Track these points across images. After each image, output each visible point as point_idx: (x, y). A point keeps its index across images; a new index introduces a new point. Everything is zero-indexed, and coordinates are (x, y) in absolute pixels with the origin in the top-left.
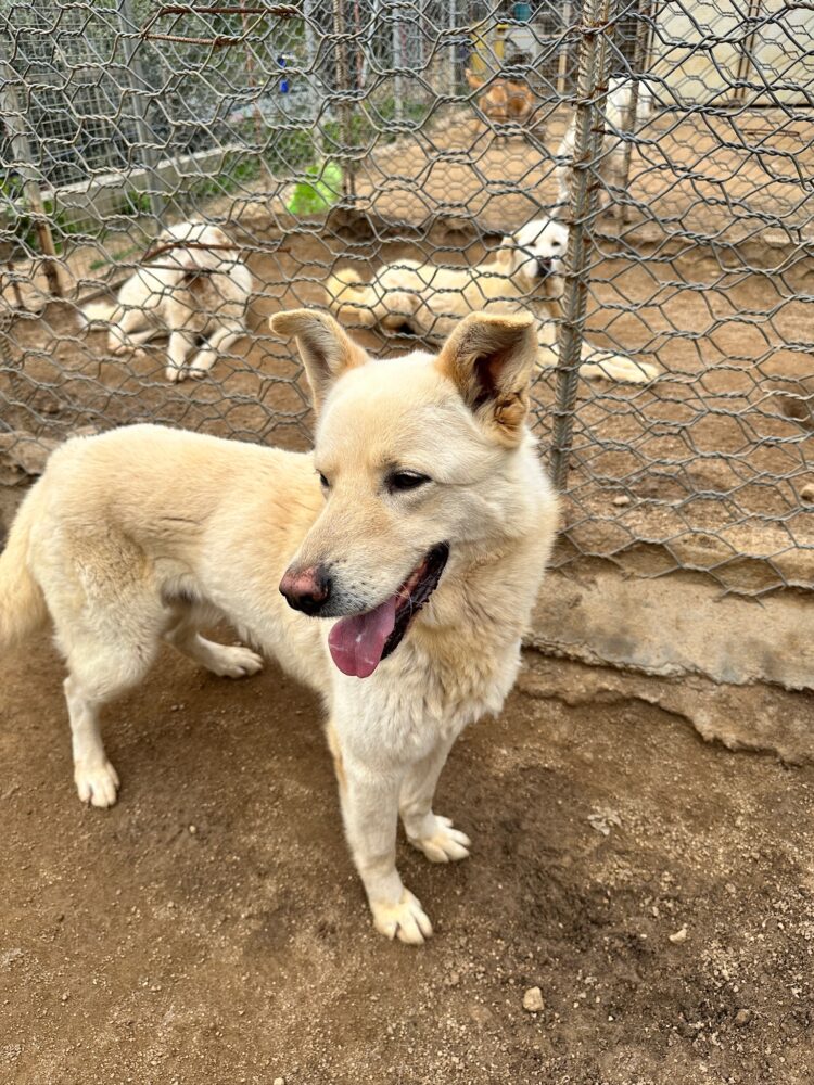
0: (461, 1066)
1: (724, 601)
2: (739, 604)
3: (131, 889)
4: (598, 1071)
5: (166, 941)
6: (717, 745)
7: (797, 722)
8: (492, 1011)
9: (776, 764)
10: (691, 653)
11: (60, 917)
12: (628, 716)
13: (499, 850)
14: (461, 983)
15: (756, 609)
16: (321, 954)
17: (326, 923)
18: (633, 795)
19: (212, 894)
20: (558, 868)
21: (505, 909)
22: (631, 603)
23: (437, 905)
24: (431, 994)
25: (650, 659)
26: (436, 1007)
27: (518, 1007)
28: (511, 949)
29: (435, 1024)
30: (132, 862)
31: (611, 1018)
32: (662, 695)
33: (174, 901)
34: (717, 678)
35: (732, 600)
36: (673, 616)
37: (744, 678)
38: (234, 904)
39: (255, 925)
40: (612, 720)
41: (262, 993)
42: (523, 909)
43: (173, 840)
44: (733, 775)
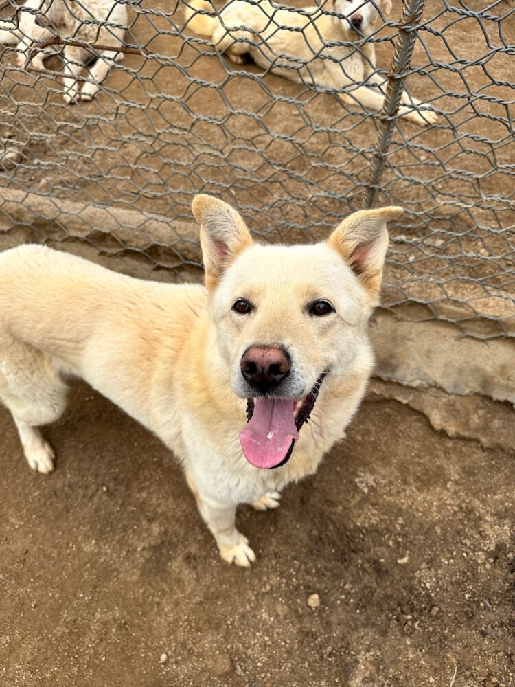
0: (270, 643)
1: (462, 340)
2: (472, 342)
3: (69, 530)
4: (348, 644)
5: (92, 567)
6: (443, 433)
7: (496, 421)
8: (289, 607)
9: (478, 448)
10: (434, 373)
11: (24, 551)
12: (387, 410)
13: (298, 500)
14: (271, 590)
15: (483, 347)
16: (188, 574)
17: (190, 553)
18: (385, 465)
19: (119, 534)
20: (334, 513)
21: (300, 540)
22: (399, 338)
23: (258, 538)
24: (254, 598)
25: (406, 376)
26: (256, 606)
27: (304, 604)
28: (303, 567)
29: (255, 616)
30: (68, 511)
31: (358, 611)
32: (411, 398)
33: (96, 540)
34: (449, 391)
35: (467, 340)
36: (426, 348)
37: (467, 391)
38: (133, 540)
39: (147, 554)
40: (376, 413)
41: (153, 600)
42: (311, 540)
43: (93, 495)
44: (449, 453)
